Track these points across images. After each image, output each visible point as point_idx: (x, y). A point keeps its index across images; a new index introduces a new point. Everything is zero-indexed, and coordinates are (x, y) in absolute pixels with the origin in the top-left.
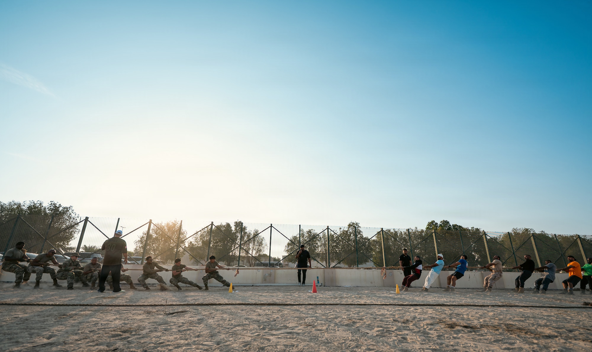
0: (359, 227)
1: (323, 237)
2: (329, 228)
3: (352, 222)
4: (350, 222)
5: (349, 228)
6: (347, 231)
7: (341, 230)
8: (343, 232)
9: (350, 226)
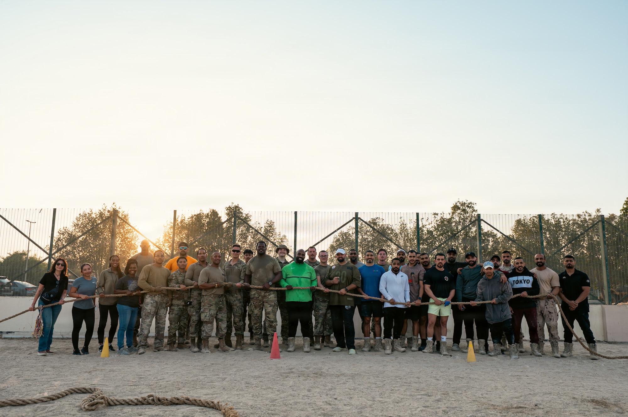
0: (474, 211)
1: (401, 233)
2: (359, 216)
3: (461, 201)
4: (456, 201)
5: (453, 213)
6: (449, 221)
7: (438, 218)
8: (442, 222)
9: (455, 208)
